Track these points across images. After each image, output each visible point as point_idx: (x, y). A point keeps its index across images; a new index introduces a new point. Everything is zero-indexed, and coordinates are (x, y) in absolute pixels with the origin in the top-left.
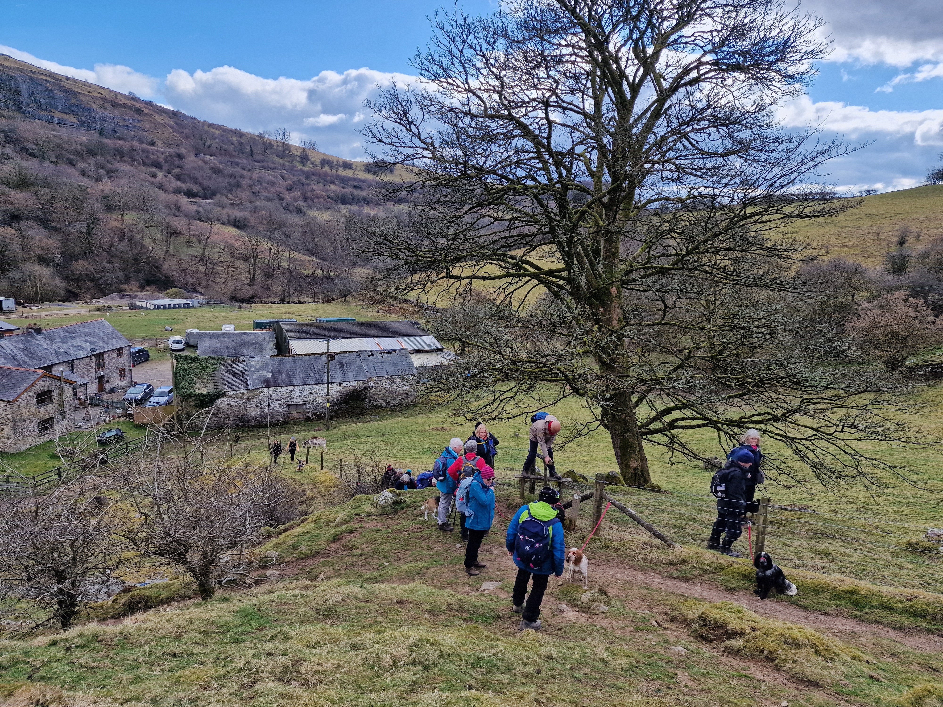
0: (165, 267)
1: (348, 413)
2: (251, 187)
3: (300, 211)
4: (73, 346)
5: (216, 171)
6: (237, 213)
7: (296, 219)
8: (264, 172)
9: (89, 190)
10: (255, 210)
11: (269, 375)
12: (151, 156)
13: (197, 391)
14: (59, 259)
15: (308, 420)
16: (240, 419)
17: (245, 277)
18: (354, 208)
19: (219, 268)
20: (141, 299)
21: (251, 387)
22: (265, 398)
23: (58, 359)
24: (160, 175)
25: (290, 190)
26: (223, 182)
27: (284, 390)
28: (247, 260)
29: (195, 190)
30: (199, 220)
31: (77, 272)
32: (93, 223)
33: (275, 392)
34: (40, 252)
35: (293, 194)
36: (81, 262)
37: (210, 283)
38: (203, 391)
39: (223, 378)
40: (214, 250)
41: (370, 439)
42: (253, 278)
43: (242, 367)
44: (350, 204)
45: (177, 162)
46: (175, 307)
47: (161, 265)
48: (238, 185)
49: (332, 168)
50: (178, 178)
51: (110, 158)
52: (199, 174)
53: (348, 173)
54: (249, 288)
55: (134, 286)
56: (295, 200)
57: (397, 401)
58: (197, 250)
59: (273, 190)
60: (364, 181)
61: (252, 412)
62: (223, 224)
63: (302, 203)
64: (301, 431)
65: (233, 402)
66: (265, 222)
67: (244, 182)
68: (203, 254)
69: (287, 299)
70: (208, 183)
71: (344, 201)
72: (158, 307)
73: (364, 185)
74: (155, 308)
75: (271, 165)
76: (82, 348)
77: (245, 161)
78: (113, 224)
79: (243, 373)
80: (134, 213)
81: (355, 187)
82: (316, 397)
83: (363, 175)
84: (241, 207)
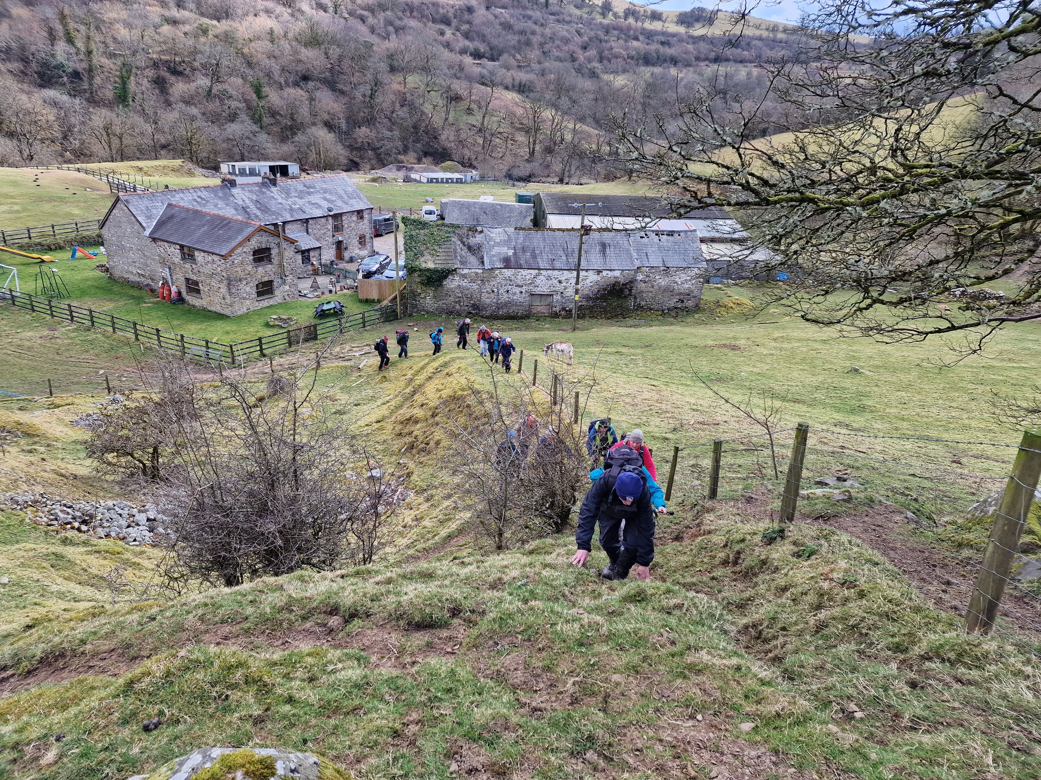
0: (443, 137)
1: (606, 312)
2: (541, 45)
3: (593, 75)
4: (310, 202)
5: (507, 26)
6: (523, 76)
7: (588, 84)
8: (559, 27)
9: (375, 48)
10: (543, 73)
11: (511, 253)
12: (441, 11)
13: (424, 265)
14: (344, 126)
15: (555, 315)
16: (473, 305)
17: (524, 152)
18: (658, 70)
19: (498, 140)
20: (416, 171)
21: (487, 266)
22: (504, 282)
23: (292, 216)
24: (449, 33)
25: (585, 48)
26: (513, 39)
27: (527, 274)
28: (527, 132)
29: (482, 50)
30: (483, 84)
31: (360, 140)
32: (376, 85)
33: (515, 275)
34: (326, 117)
35: (588, 54)
36: (363, 129)
37: (487, 157)
38: (431, 265)
39: (455, 250)
40: (495, 119)
41: (624, 350)
42: (532, 153)
43: (478, 239)
44: (653, 65)
45: (466, 16)
46: (447, 182)
47: (440, 135)
48: (528, 43)
49: (637, 20)
50: (466, 36)
51: (400, 14)
52: (487, 31)
53: (657, 26)
54: (527, 165)
55: (411, 157)
56: (590, 60)
57: (672, 302)
58: (476, 119)
59: (566, 48)
60: (674, 35)
61: (487, 299)
62: (507, 88)
63: (596, 64)
64: (542, 329)
65: (465, 283)
66: (552, 87)
67: (535, 40)
68: (483, 124)
69: (566, 180)
70: (495, 42)
71: (647, 60)
72: (430, 181)
73: (673, 40)
74: (428, 182)
75: (567, 19)
76: (319, 206)
77: (538, 13)
78: (396, 87)
79: (480, 247)
80: (417, 75)
81: (663, 43)
82: (566, 288)
83: (673, 28)
84: (529, 69)
